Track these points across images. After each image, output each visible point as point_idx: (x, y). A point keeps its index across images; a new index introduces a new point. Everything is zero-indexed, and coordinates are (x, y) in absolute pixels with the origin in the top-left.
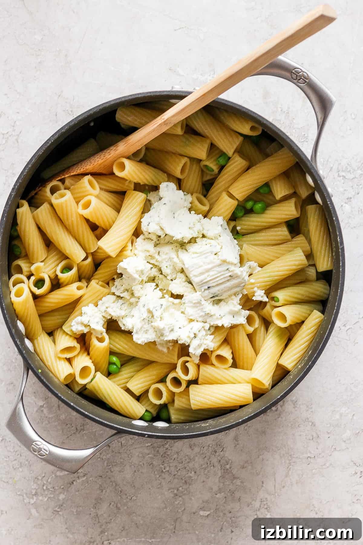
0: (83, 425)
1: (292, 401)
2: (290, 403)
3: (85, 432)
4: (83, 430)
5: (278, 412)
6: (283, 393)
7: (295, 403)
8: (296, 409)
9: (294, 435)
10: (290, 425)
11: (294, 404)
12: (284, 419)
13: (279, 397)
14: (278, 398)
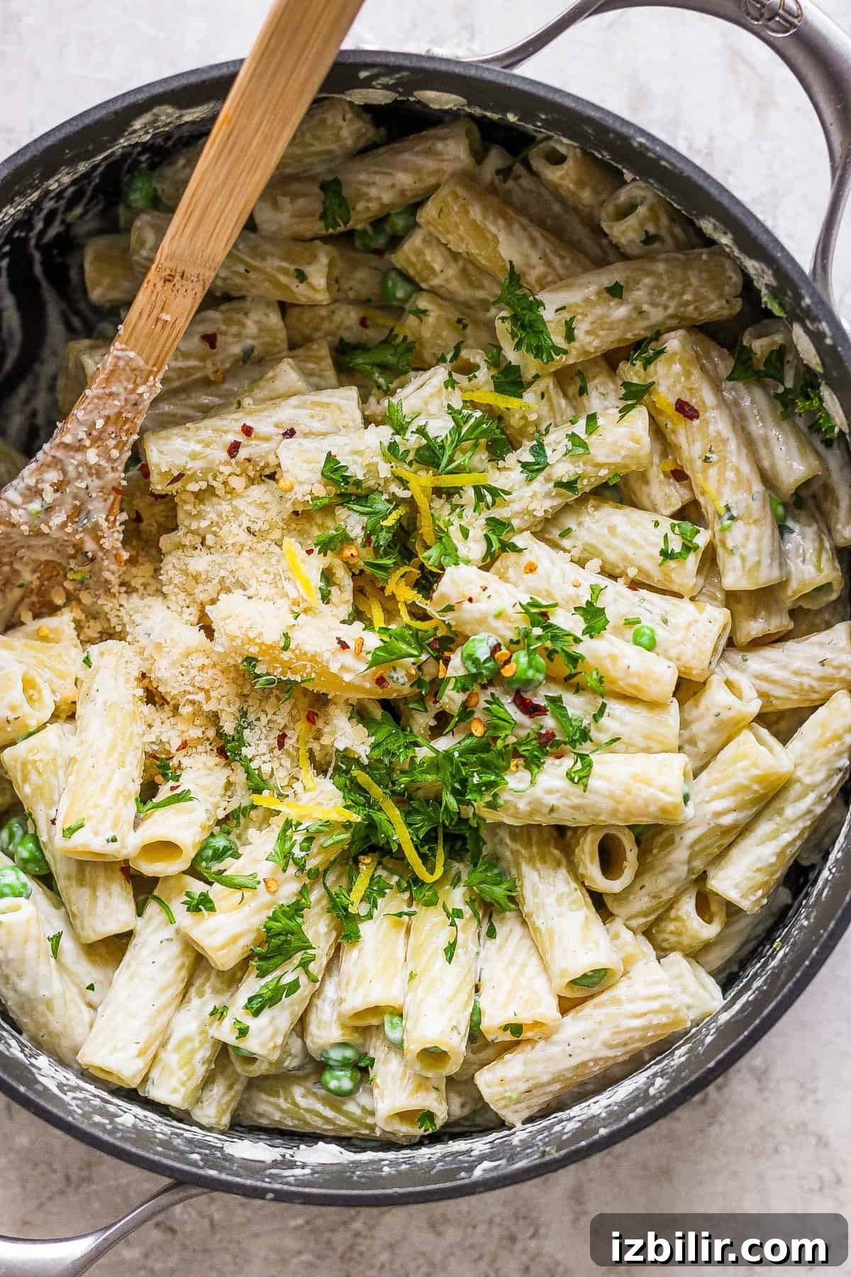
0: (89, 1165)
1: (752, 1070)
2: (745, 1075)
3: (94, 1187)
4: (89, 1180)
5: (708, 1108)
6: (726, 1051)
7: (761, 1076)
8: (767, 1094)
9: (760, 1177)
10: (747, 1146)
11: (759, 1080)
12: (728, 1128)
13: (712, 1064)
14: (710, 1069)
